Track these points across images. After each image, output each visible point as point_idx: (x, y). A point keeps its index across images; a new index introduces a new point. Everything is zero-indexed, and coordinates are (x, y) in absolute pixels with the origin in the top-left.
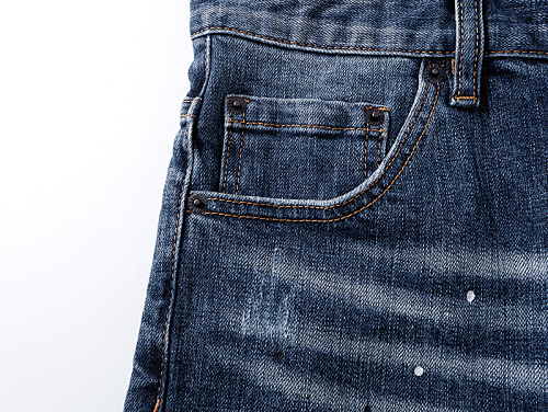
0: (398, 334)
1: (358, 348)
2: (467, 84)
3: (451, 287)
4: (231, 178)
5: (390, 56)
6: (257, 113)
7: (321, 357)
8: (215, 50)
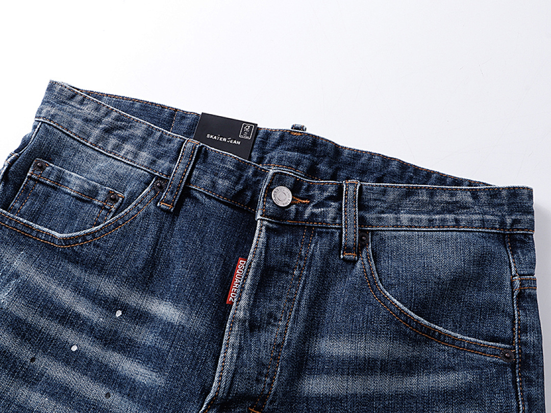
0: (71, 323)
1: (43, 322)
2: (169, 197)
3: (109, 305)
4: (17, 205)
5: (139, 168)
6: (50, 174)
7: (18, 320)
8: (40, 131)
